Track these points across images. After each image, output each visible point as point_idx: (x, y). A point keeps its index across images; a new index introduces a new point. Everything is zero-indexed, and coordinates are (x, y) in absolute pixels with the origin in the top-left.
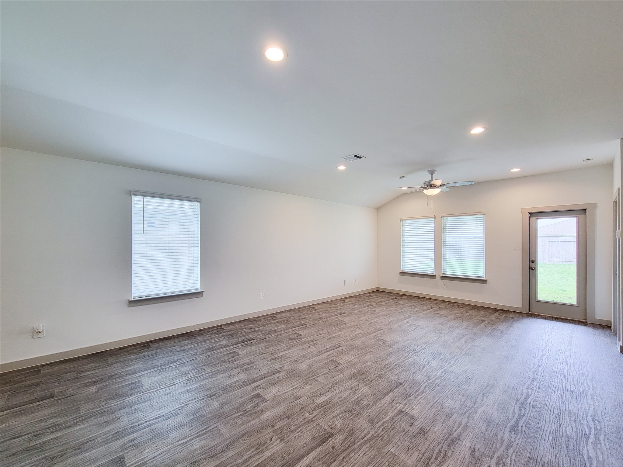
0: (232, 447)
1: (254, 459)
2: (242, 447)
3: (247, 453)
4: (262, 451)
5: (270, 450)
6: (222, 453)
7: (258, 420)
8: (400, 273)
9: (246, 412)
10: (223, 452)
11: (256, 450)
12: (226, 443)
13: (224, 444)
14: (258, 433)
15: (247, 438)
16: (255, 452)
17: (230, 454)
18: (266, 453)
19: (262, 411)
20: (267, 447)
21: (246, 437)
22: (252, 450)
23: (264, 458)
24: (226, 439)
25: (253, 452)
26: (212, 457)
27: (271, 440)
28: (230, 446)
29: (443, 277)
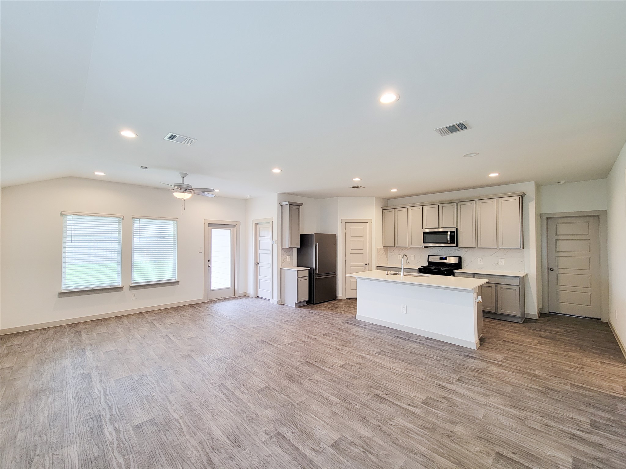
0: (416, 450)
1: (418, 432)
2: (411, 442)
3: (416, 437)
4: (409, 429)
5: (406, 424)
6: (426, 455)
7: (375, 438)
8: (60, 293)
9: (365, 451)
10: (424, 454)
11: (410, 433)
12: (414, 456)
13: (416, 457)
14: (391, 434)
15: (401, 441)
16: (412, 432)
17: (423, 449)
18: (409, 427)
19: (361, 437)
20: (404, 427)
21: (400, 443)
22: (411, 435)
23: (414, 427)
24: (409, 457)
25: (413, 434)
26: (434, 462)
27: (395, 425)
28: (415, 452)
29: (133, 288)
